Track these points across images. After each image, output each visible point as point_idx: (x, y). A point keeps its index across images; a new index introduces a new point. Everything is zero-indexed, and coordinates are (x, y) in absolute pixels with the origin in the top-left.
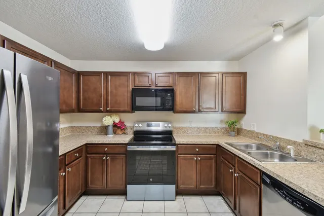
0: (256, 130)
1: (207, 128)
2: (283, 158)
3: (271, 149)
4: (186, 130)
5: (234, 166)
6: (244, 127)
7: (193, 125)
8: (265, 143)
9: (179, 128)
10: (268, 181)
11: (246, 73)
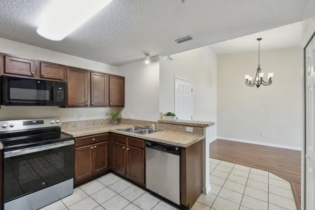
0: (132, 118)
1: (95, 120)
2: (150, 132)
3: (143, 128)
4: (75, 124)
5: (125, 144)
6: (123, 117)
7: (82, 119)
8: (138, 126)
9: (67, 123)
10: (150, 144)
11: (124, 77)
